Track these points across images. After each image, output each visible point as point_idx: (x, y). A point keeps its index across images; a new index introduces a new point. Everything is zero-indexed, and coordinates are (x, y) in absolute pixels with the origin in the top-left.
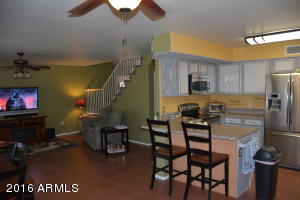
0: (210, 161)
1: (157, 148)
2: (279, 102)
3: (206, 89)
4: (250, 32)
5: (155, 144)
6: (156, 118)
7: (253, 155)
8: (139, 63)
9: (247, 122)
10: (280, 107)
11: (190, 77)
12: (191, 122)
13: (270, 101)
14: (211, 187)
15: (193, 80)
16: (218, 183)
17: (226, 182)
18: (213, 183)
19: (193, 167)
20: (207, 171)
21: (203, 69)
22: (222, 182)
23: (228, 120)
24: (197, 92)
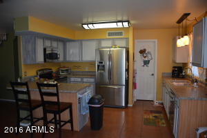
0: (59, 108)
1: (20, 103)
2: (104, 66)
3: (57, 58)
4: (85, 21)
5: (18, 100)
6: (19, 81)
7: (87, 101)
8: (5, 38)
9: (85, 80)
10: (104, 70)
11: (45, 50)
12: (45, 82)
13: (98, 66)
14: (61, 126)
15: (47, 52)
16: (66, 123)
17: (71, 121)
18: (62, 123)
19: (48, 114)
20: (58, 116)
21: (55, 44)
22: (68, 122)
23: (72, 79)
24: (50, 61)
